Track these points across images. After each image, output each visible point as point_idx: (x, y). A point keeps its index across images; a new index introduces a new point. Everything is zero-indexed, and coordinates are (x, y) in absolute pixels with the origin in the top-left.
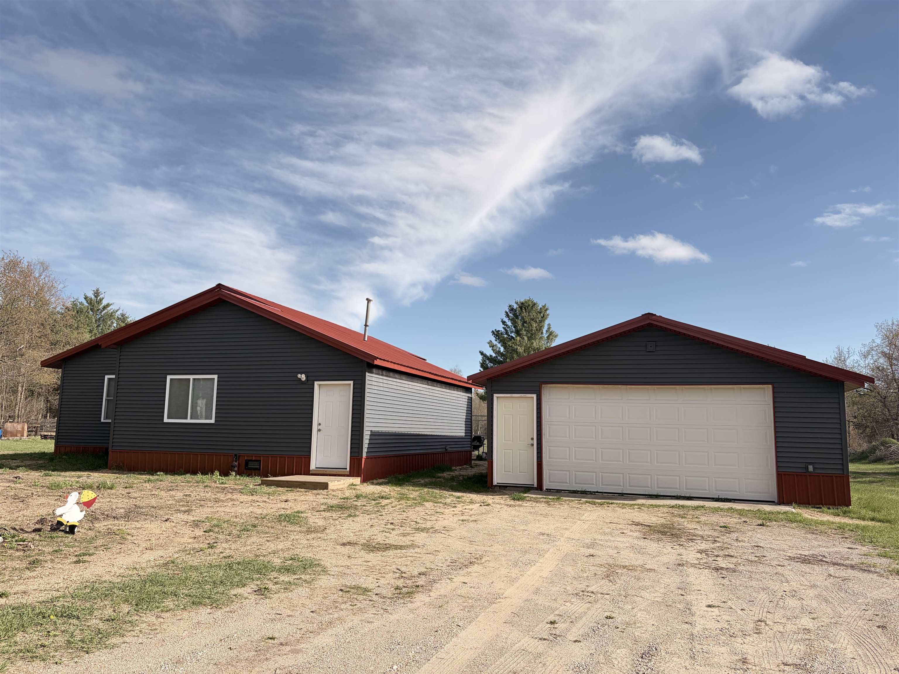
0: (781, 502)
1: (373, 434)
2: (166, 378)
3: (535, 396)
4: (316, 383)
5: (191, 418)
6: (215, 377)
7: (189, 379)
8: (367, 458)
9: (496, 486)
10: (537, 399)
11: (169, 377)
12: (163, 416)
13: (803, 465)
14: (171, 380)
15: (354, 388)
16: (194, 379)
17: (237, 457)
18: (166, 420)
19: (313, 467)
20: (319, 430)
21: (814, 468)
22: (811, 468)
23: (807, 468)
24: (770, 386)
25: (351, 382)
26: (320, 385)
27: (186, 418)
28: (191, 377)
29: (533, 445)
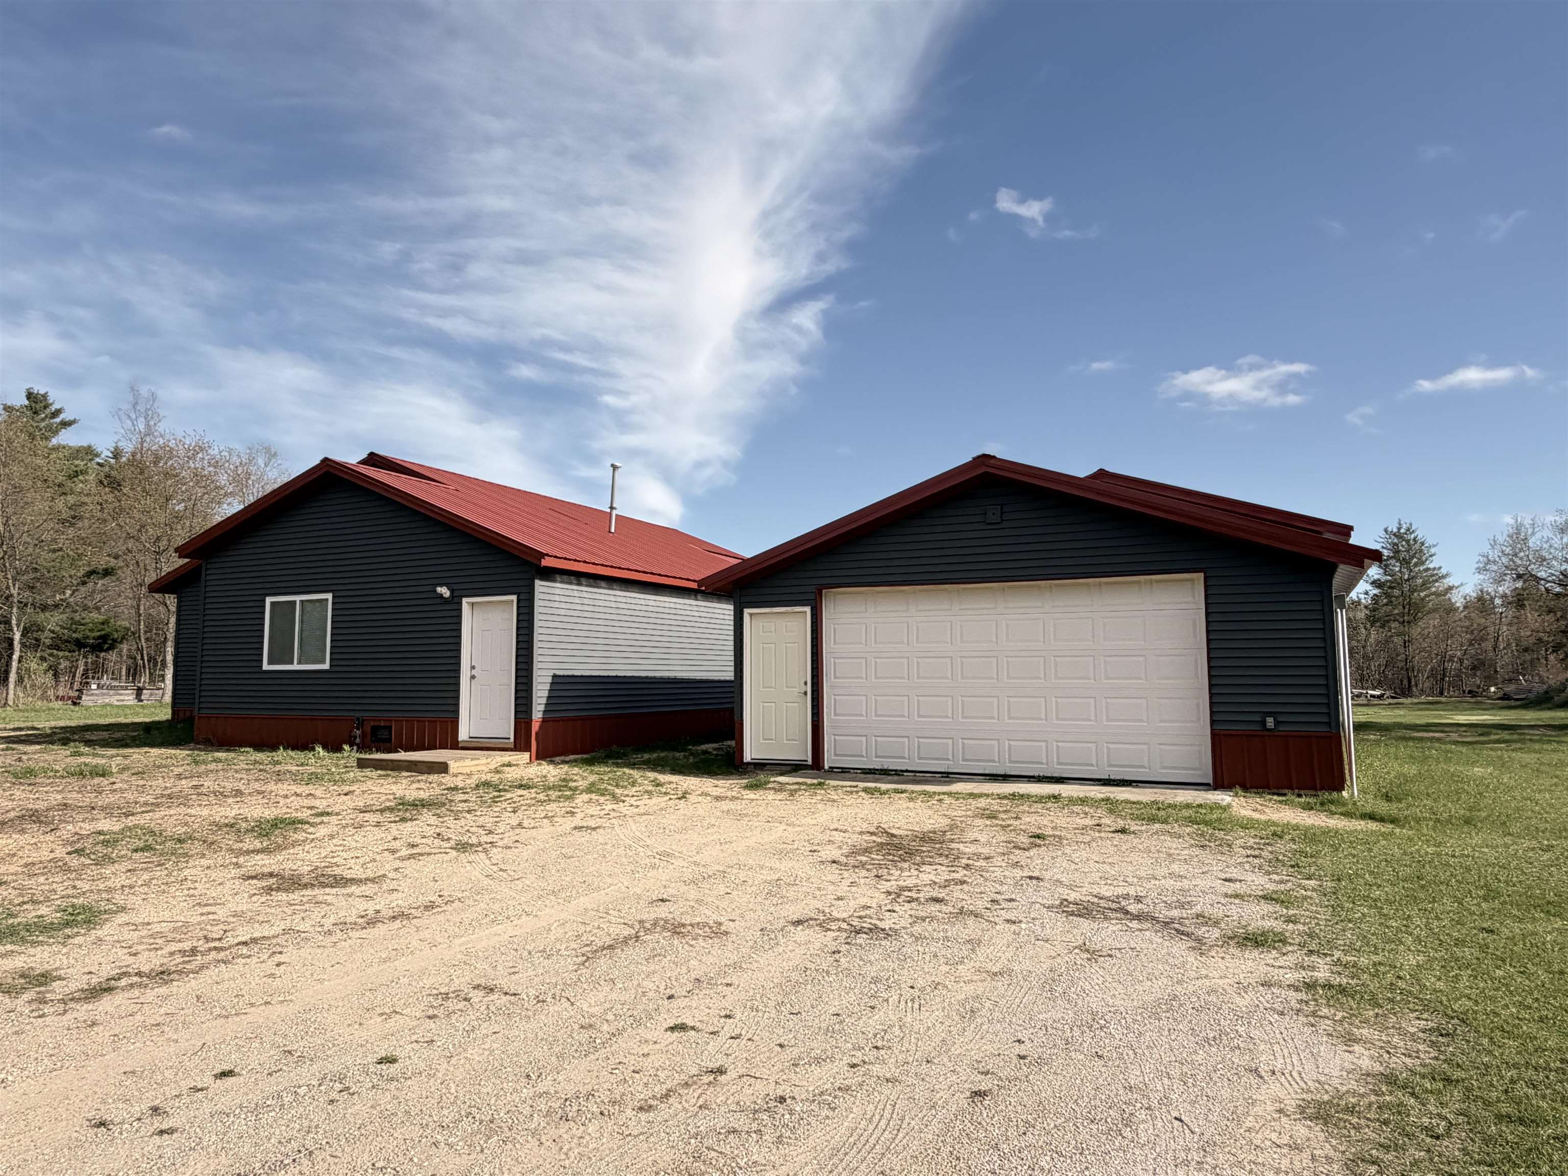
0: (1219, 784)
1: (558, 682)
2: (264, 601)
3: (808, 609)
4: (465, 601)
5: (299, 663)
6: (329, 596)
7: (295, 602)
8: (544, 721)
9: (749, 764)
10: (812, 615)
11: (269, 600)
12: (262, 661)
13: (1257, 718)
14: (273, 604)
15: (518, 608)
16: (302, 602)
17: (361, 723)
18: (266, 667)
19: (463, 735)
20: (473, 677)
21: (1277, 723)
22: (1270, 722)
23: (1264, 723)
24: (1202, 575)
25: (514, 598)
26: (472, 604)
27: (292, 663)
28: (298, 598)
29: (806, 693)
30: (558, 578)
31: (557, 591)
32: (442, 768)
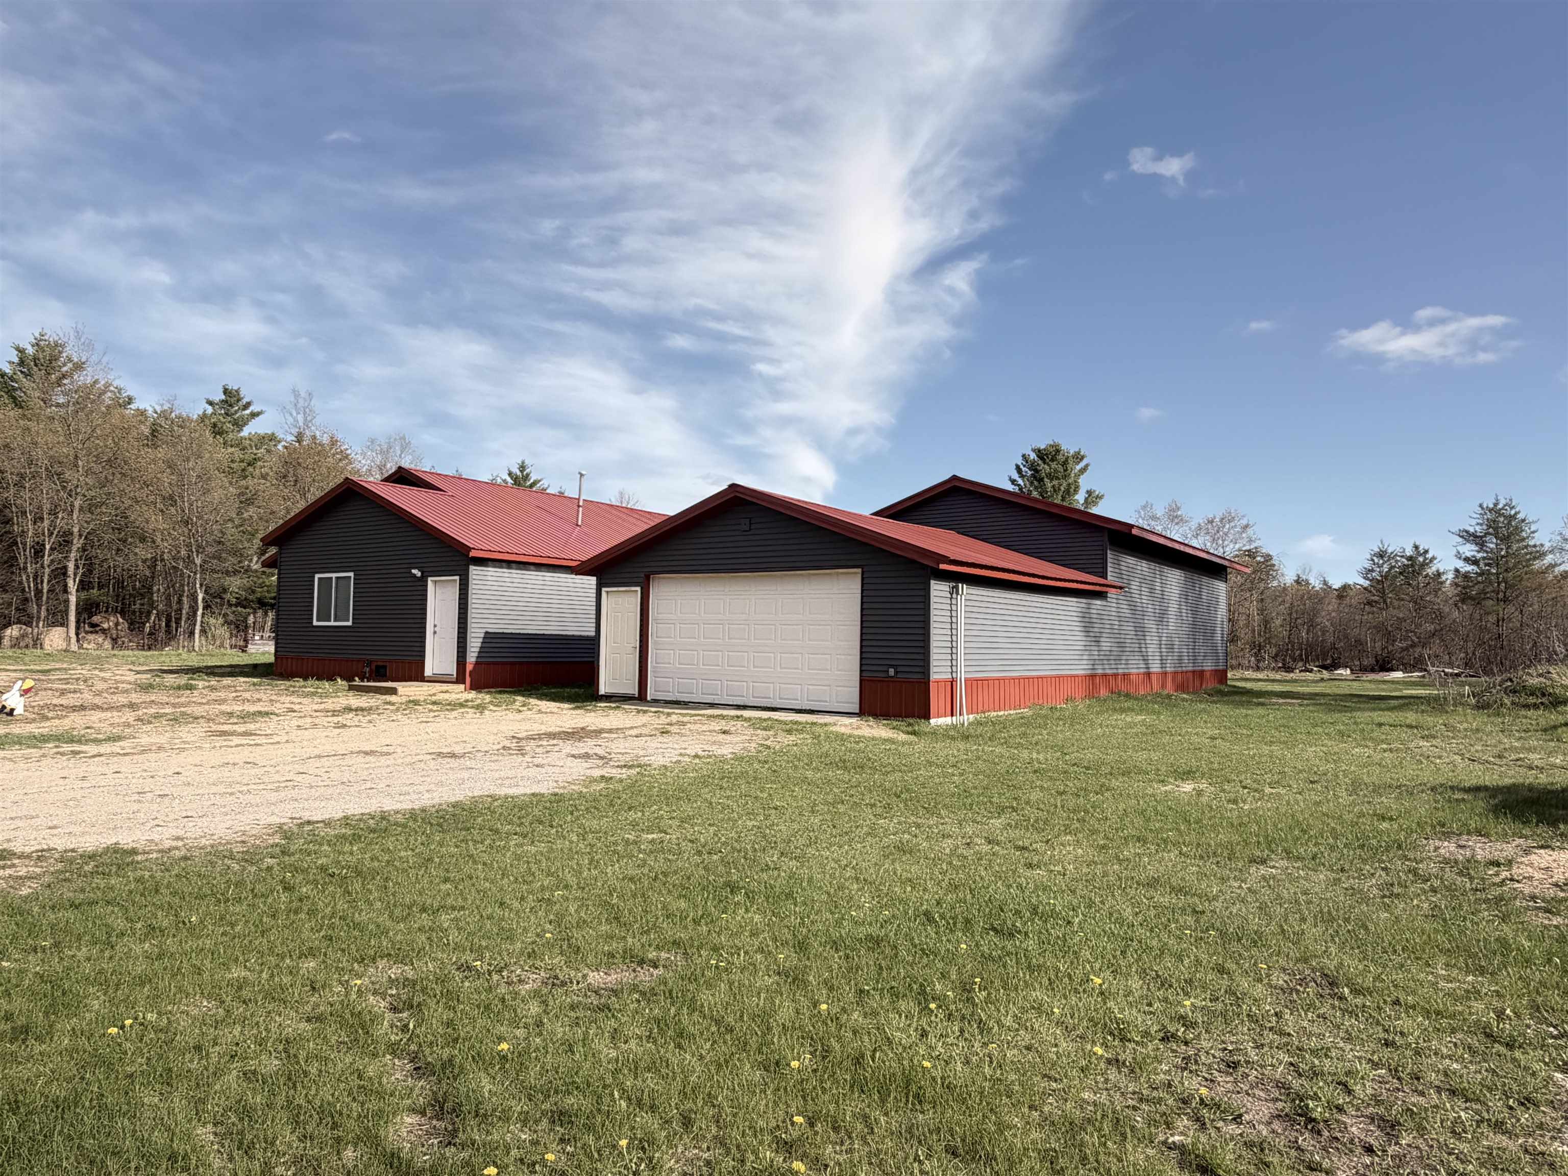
0: (862, 713)
1: (489, 637)
2: (314, 577)
3: (640, 589)
4: (430, 579)
5: (335, 620)
6: (351, 574)
7: (331, 578)
8: (477, 664)
9: (602, 696)
10: (642, 593)
11: (317, 576)
12: (312, 619)
13: (884, 669)
14: (319, 579)
15: (460, 584)
16: (337, 578)
17: (370, 663)
18: (315, 623)
19: (428, 672)
20: (435, 633)
21: (896, 672)
22: (892, 672)
23: (888, 672)
24: (860, 570)
25: (457, 578)
26: (435, 582)
27: (330, 621)
28: (334, 575)
29: (636, 648)
30: (490, 563)
31: (490, 573)
32: (393, 691)
